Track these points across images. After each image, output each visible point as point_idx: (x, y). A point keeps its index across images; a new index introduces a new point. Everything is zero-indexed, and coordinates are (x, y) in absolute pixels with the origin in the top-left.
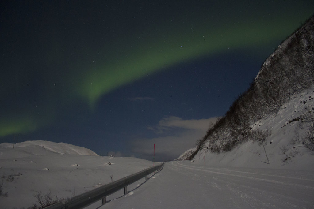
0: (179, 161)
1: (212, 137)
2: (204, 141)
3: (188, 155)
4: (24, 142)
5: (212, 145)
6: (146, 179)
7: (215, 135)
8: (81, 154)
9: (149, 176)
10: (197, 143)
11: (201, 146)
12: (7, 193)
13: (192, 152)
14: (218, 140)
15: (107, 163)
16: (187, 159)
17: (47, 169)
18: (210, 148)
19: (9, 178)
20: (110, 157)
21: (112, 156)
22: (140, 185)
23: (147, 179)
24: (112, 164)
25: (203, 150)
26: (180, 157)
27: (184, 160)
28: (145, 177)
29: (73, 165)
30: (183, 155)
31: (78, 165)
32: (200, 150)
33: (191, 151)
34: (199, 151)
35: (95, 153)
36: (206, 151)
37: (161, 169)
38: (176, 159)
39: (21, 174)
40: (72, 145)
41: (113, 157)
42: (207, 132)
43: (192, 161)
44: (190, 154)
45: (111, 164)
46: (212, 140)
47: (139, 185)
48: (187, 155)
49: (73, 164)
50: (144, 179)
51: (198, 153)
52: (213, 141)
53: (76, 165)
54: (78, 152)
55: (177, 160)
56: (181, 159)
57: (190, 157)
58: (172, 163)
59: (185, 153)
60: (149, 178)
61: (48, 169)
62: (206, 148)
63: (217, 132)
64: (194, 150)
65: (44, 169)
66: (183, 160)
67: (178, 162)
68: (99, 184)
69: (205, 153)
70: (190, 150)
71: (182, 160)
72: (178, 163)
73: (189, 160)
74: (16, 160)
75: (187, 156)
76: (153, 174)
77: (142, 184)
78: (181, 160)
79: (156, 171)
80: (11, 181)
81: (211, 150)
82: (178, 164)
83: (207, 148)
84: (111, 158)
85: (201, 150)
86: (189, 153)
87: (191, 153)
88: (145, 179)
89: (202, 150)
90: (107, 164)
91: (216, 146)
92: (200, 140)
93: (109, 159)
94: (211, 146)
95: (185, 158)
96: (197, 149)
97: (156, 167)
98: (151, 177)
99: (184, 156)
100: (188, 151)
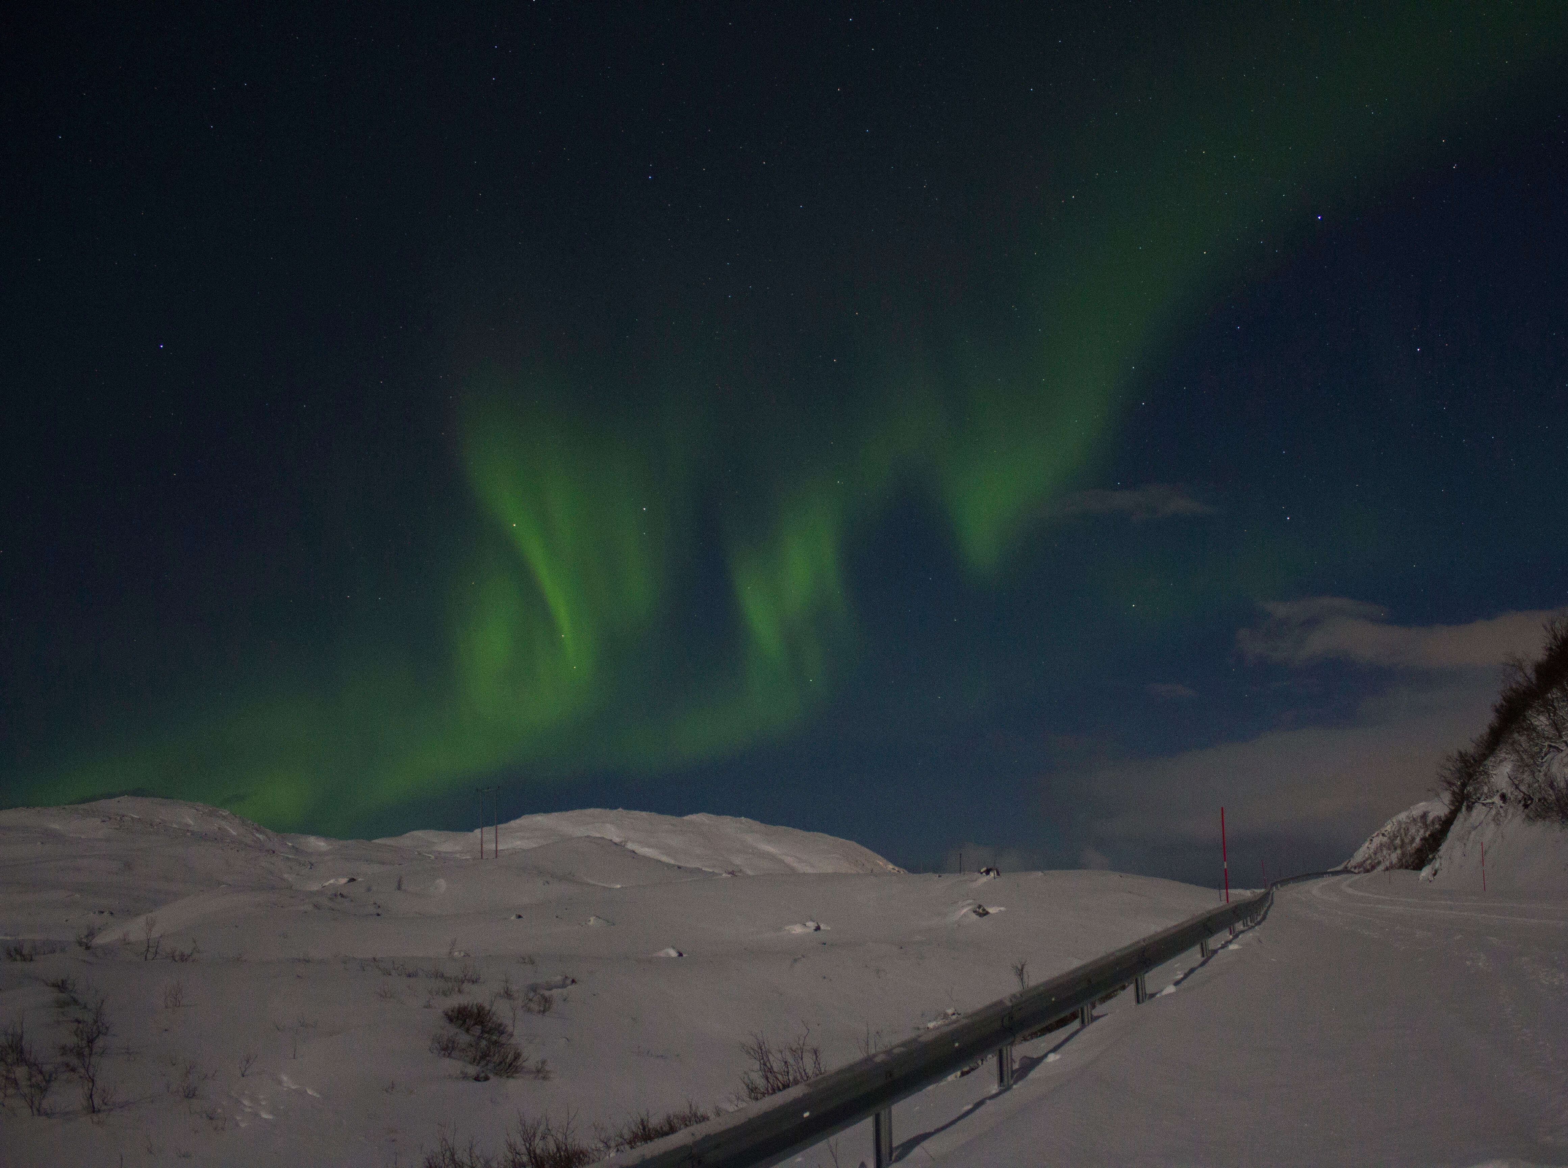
0: (1357, 877)
1: (1523, 739)
2: (1485, 757)
3: (1407, 841)
4: (513, 823)
5: (1527, 777)
6: (1203, 956)
7: (1541, 722)
8: (809, 870)
9: (1214, 942)
10: (1447, 773)
11: (1470, 788)
12: (544, 1062)
13: (1431, 817)
14: (1559, 750)
15: (965, 910)
16: (1403, 865)
17: (673, 953)
18: (1520, 796)
19: (531, 1000)
20: (977, 875)
21: (988, 872)
22: (1186, 976)
23: (1208, 955)
24: (991, 910)
25: (1478, 807)
26: (1360, 855)
27: (1387, 869)
28: (1198, 947)
29: (798, 930)
30: (1377, 841)
31: (822, 927)
32: (1464, 809)
33: (1424, 816)
34: (1461, 817)
35: (881, 861)
36: (1498, 813)
37: (1259, 918)
38: (1339, 868)
39: (573, 981)
40: (757, 825)
41: (992, 874)
42: (1497, 711)
43: (1426, 872)
44: (1418, 834)
45: (987, 913)
46: (1525, 751)
47: (1182, 976)
48: (1398, 841)
49: (796, 923)
50: (1194, 955)
51: (1456, 828)
52: (1532, 757)
53: (812, 925)
54: (789, 860)
55: (1346, 871)
56: (1368, 867)
57: (1419, 851)
58: (1315, 888)
59: (1388, 827)
60: (1215, 952)
61: (681, 955)
62: (1497, 799)
63: (1549, 708)
64: (1439, 808)
65: (662, 954)
66: (1381, 868)
67: (1345, 881)
68: (946, 1016)
69: (1492, 826)
70: (1417, 810)
71: (1373, 867)
72: (1350, 886)
73: (1414, 869)
74: (520, 917)
75: (1403, 845)
76: (1226, 935)
77: (1192, 971)
78: (1367, 871)
79: (1239, 926)
80: (539, 1012)
81: (1526, 806)
82: (1350, 891)
83: (1503, 797)
84: (984, 879)
85: (1470, 808)
86: (1413, 831)
87: (1426, 826)
88: (1199, 956)
89: (1474, 812)
90: (965, 915)
91: (1551, 786)
92: (1462, 756)
93: (974, 885)
94: (1523, 788)
95: (1394, 857)
96: (1452, 803)
97: (1236, 907)
98: (1224, 946)
99: (1382, 846)
100: (1403, 816)
